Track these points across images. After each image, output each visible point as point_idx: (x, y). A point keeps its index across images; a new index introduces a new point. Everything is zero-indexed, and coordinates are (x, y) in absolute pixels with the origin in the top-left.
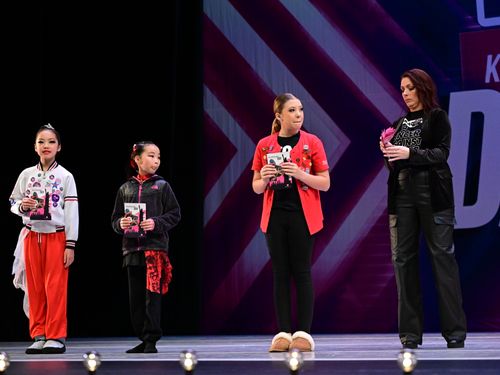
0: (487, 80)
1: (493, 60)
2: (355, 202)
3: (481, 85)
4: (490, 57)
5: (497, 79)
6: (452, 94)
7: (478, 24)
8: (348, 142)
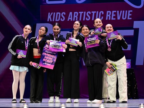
0: (48, 21)
1: (50, 15)
2: (5, 56)
3: (46, 22)
4: (49, 13)
5: (51, 20)
6: (37, 24)
7: (46, 3)
8: (3, 37)
